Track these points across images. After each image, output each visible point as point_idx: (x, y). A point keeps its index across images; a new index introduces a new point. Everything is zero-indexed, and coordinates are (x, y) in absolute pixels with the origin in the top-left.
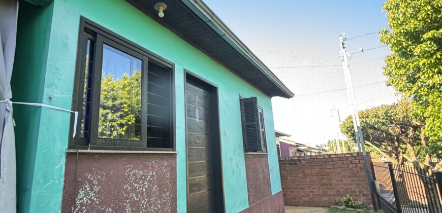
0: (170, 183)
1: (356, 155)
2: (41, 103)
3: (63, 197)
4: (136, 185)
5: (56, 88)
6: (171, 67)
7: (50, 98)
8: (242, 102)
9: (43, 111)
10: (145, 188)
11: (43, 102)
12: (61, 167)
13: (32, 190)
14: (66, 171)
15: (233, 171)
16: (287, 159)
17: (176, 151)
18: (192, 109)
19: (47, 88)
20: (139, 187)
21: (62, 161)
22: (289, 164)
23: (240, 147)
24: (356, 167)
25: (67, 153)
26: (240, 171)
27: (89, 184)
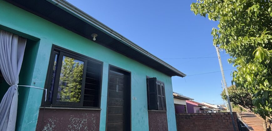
0: (95, 126)
1: (227, 114)
2: (30, 85)
3: (36, 129)
4: (75, 126)
5: (38, 78)
6: (101, 64)
7: (34, 83)
8: (148, 80)
9: (31, 89)
10: (80, 128)
11: (31, 85)
12: (37, 115)
13: (22, 125)
14: (39, 117)
15: (139, 121)
16: (184, 115)
17: (100, 108)
18: (114, 85)
19: (34, 78)
20: (76, 127)
21: (37, 112)
22: (185, 118)
23: (145, 107)
24: (228, 121)
25: (40, 109)
26: (144, 122)
27: (50, 124)
